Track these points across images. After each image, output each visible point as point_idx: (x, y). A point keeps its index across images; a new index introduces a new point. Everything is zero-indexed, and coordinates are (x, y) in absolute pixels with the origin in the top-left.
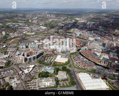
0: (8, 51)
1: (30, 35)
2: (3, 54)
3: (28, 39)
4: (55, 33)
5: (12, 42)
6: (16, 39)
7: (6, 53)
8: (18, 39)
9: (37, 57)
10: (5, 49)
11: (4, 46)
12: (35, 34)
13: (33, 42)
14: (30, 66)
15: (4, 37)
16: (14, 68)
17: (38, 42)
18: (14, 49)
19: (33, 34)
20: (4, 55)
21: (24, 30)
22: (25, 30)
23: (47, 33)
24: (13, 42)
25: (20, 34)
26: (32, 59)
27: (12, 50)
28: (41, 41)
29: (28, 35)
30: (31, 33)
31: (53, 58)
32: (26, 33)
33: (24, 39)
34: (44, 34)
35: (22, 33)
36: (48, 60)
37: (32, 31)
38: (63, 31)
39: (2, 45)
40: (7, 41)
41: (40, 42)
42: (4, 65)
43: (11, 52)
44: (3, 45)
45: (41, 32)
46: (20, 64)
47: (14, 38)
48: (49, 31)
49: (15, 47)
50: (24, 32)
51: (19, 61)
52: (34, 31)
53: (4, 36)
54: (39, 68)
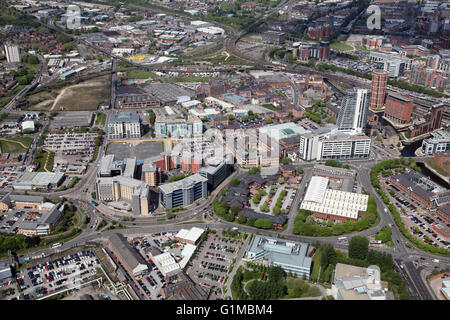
0: (53, 149)
1: (149, 69)
2: (30, 169)
3: (143, 85)
4: (272, 55)
5: (62, 102)
6: (81, 85)
7: (41, 161)
8: (91, 84)
9: (211, 187)
10: (36, 137)
11: (28, 125)
12: (175, 64)
13: (172, 103)
14: (182, 234)
15: (16, 75)
16: (98, 245)
17: (196, 102)
18: (80, 142)
19: (162, 60)
20: (36, 170)
21: (112, 39)
22: (120, 39)
23: (231, 59)
24: (70, 105)
25: (97, 63)
26: (186, 197)
27: (72, 146)
28: (210, 99)
29: (139, 67)
30: (152, 58)
31: (291, 193)
32: (125, 54)
33: (121, 87)
34: (216, 62)
35: (108, 55)
36: (264, 199)
37: (154, 44)
38: (314, 47)
39: (13, 118)
40: (35, 98)
41: (205, 107)
42: (42, 230)
43: (69, 153)
44: (21, 119)
45: (203, 54)
46: (126, 219)
47: (71, 79)
48: (242, 47)
49: (85, 129)
50: (115, 50)
51: (120, 205)
52: (167, 47)
53: (16, 69)
54: (229, 244)
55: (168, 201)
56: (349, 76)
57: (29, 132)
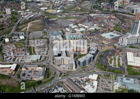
0: (33, 46)
1: (55, 14)
2: (28, 54)
3: (56, 20)
4: (94, 8)
5: (30, 28)
6: (34, 21)
7: (31, 51)
8: (38, 21)
11: (22, 37)
12: (63, 12)
13: (68, 27)
14: (90, 77)
15: (12, 19)
16: (62, 83)
17: (76, 26)
18: (41, 43)
19: (58, 11)
20: (30, 54)
21: (39, 4)
22: (42, 4)
23: (81, 10)
24: (33, 29)
25: (37, 13)
26: (87, 62)
27: (39, 44)
28: (80, 25)
29: (52, 14)
30: (55, 11)
31: (121, 58)
32: (45, 10)
33: (49, 22)
34: (77, 11)
35: (40, 10)
36: (113, 61)
37: (54, 6)
38: (108, 5)
39: (16, 35)
40: (20, 27)
41: (79, 28)
42: (41, 78)
43: (39, 47)
44: (19, 35)
45: (71, 9)
46: (68, 72)
48: (83, 5)
49: (41, 38)
50: (42, 8)
51: (64, 66)
52: (58, 7)
53: (10, 17)
55: (81, 64)
56: (123, 14)
57: (23, 40)
